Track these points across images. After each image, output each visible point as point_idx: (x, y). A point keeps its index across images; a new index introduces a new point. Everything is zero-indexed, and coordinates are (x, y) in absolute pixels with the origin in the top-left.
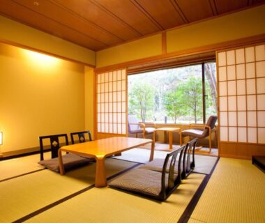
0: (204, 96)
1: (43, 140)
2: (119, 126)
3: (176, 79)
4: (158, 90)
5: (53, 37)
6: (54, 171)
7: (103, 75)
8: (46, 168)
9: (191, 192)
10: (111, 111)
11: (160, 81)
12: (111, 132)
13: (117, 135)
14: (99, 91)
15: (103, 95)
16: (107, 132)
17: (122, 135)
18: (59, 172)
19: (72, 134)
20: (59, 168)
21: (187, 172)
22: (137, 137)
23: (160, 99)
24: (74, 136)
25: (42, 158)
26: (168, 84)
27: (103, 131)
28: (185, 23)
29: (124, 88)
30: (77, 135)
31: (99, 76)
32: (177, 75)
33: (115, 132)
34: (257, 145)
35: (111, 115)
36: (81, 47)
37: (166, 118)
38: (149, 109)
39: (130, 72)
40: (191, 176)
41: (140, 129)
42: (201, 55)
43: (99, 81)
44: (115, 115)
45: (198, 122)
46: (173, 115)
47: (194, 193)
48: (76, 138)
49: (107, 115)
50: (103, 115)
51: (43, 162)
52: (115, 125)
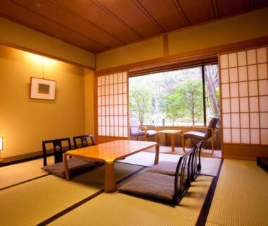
0: (204, 98)
1: (46, 144)
2: (121, 129)
3: (172, 81)
4: (154, 93)
5: (54, 39)
6: (59, 176)
7: (103, 77)
8: (50, 174)
9: (202, 195)
10: (112, 114)
11: (156, 84)
12: (112, 135)
13: (119, 138)
14: (99, 94)
15: (103, 98)
16: (108, 135)
17: (123, 138)
18: (64, 178)
19: (74, 138)
20: (64, 173)
21: (195, 174)
22: (137, 140)
23: (157, 101)
24: (77, 140)
25: (45, 164)
26: (164, 87)
27: (104, 134)
28: (187, 26)
29: (125, 91)
30: (79, 139)
31: (99, 78)
32: (173, 77)
33: (117, 135)
34: (260, 146)
35: (112, 118)
36: (81, 50)
37: (164, 120)
38: (146, 112)
39: (131, 75)
40: (198, 178)
41: (140, 131)
42: (201, 58)
43: (99, 84)
44: (116, 118)
45: (196, 124)
46: (170, 117)
47: (205, 196)
48: (79, 141)
49: (108, 118)
50: (104, 118)
51: (46, 167)
52: (116, 128)
